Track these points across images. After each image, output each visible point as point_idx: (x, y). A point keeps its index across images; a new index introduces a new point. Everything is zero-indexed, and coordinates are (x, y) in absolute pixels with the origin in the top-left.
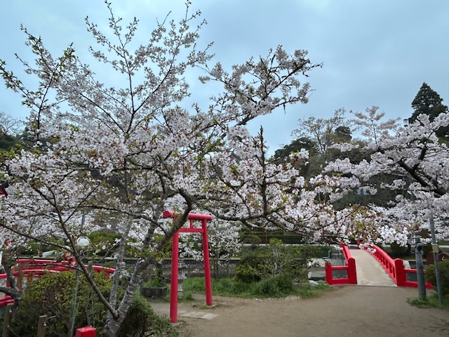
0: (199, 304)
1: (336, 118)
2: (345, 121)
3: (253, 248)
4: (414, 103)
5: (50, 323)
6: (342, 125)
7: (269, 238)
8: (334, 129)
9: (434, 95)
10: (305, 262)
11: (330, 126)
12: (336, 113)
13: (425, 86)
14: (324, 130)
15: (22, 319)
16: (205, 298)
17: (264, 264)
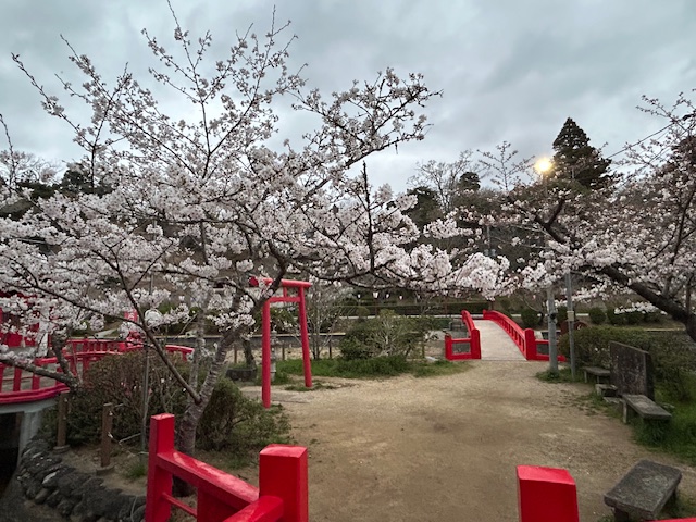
0: (296, 385)
1: (461, 162)
2: (472, 165)
3: (361, 321)
4: (556, 143)
5: (117, 412)
6: (468, 170)
7: (379, 310)
8: (458, 176)
9: (580, 133)
10: (421, 335)
12: (462, 155)
13: (569, 121)
14: (446, 176)
15: (81, 408)
16: (303, 378)
17: (373, 337)
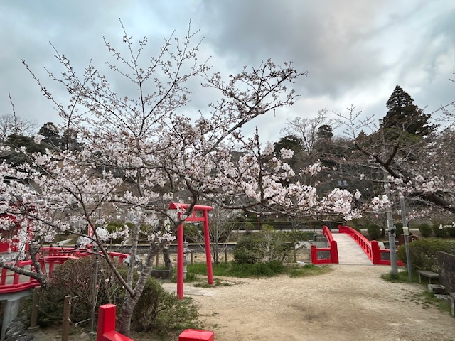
0: (201, 283)
1: (319, 118)
2: (327, 120)
3: (248, 234)
4: (389, 103)
5: (74, 302)
6: (324, 124)
7: (261, 224)
8: (317, 128)
9: (405, 95)
10: (293, 245)
11: (314, 125)
12: (320, 113)
13: (398, 88)
14: (309, 128)
15: (49, 299)
16: (206, 277)
17: (257, 247)
